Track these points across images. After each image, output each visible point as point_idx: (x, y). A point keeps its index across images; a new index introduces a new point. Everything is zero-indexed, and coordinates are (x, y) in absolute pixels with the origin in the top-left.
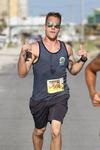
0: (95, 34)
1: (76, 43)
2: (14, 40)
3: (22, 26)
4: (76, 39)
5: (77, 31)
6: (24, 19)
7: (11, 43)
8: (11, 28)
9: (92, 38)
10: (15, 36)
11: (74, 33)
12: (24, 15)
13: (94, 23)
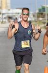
0: (42, 17)
1: (33, 21)
2: (4, 20)
3: (8, 13)
4: (33, 19)
5: (34, 16)
6: (9, 10)
7: (3, 21)
8: (3, 14)
9: (41, 19)
10: (5, 18)
11: (32, 17)
12: (9, 8)
13: (42, 12)
